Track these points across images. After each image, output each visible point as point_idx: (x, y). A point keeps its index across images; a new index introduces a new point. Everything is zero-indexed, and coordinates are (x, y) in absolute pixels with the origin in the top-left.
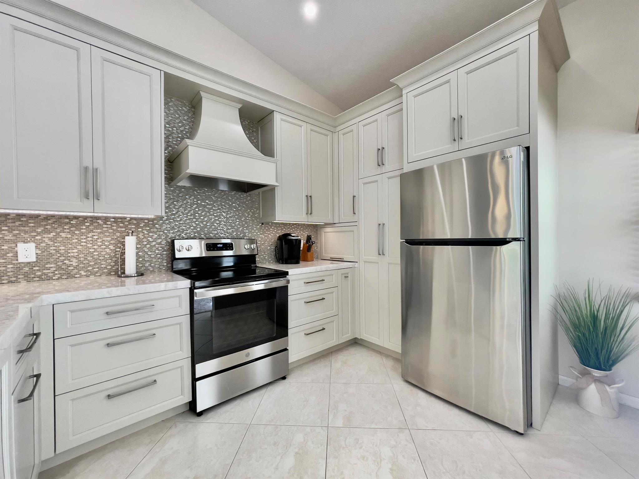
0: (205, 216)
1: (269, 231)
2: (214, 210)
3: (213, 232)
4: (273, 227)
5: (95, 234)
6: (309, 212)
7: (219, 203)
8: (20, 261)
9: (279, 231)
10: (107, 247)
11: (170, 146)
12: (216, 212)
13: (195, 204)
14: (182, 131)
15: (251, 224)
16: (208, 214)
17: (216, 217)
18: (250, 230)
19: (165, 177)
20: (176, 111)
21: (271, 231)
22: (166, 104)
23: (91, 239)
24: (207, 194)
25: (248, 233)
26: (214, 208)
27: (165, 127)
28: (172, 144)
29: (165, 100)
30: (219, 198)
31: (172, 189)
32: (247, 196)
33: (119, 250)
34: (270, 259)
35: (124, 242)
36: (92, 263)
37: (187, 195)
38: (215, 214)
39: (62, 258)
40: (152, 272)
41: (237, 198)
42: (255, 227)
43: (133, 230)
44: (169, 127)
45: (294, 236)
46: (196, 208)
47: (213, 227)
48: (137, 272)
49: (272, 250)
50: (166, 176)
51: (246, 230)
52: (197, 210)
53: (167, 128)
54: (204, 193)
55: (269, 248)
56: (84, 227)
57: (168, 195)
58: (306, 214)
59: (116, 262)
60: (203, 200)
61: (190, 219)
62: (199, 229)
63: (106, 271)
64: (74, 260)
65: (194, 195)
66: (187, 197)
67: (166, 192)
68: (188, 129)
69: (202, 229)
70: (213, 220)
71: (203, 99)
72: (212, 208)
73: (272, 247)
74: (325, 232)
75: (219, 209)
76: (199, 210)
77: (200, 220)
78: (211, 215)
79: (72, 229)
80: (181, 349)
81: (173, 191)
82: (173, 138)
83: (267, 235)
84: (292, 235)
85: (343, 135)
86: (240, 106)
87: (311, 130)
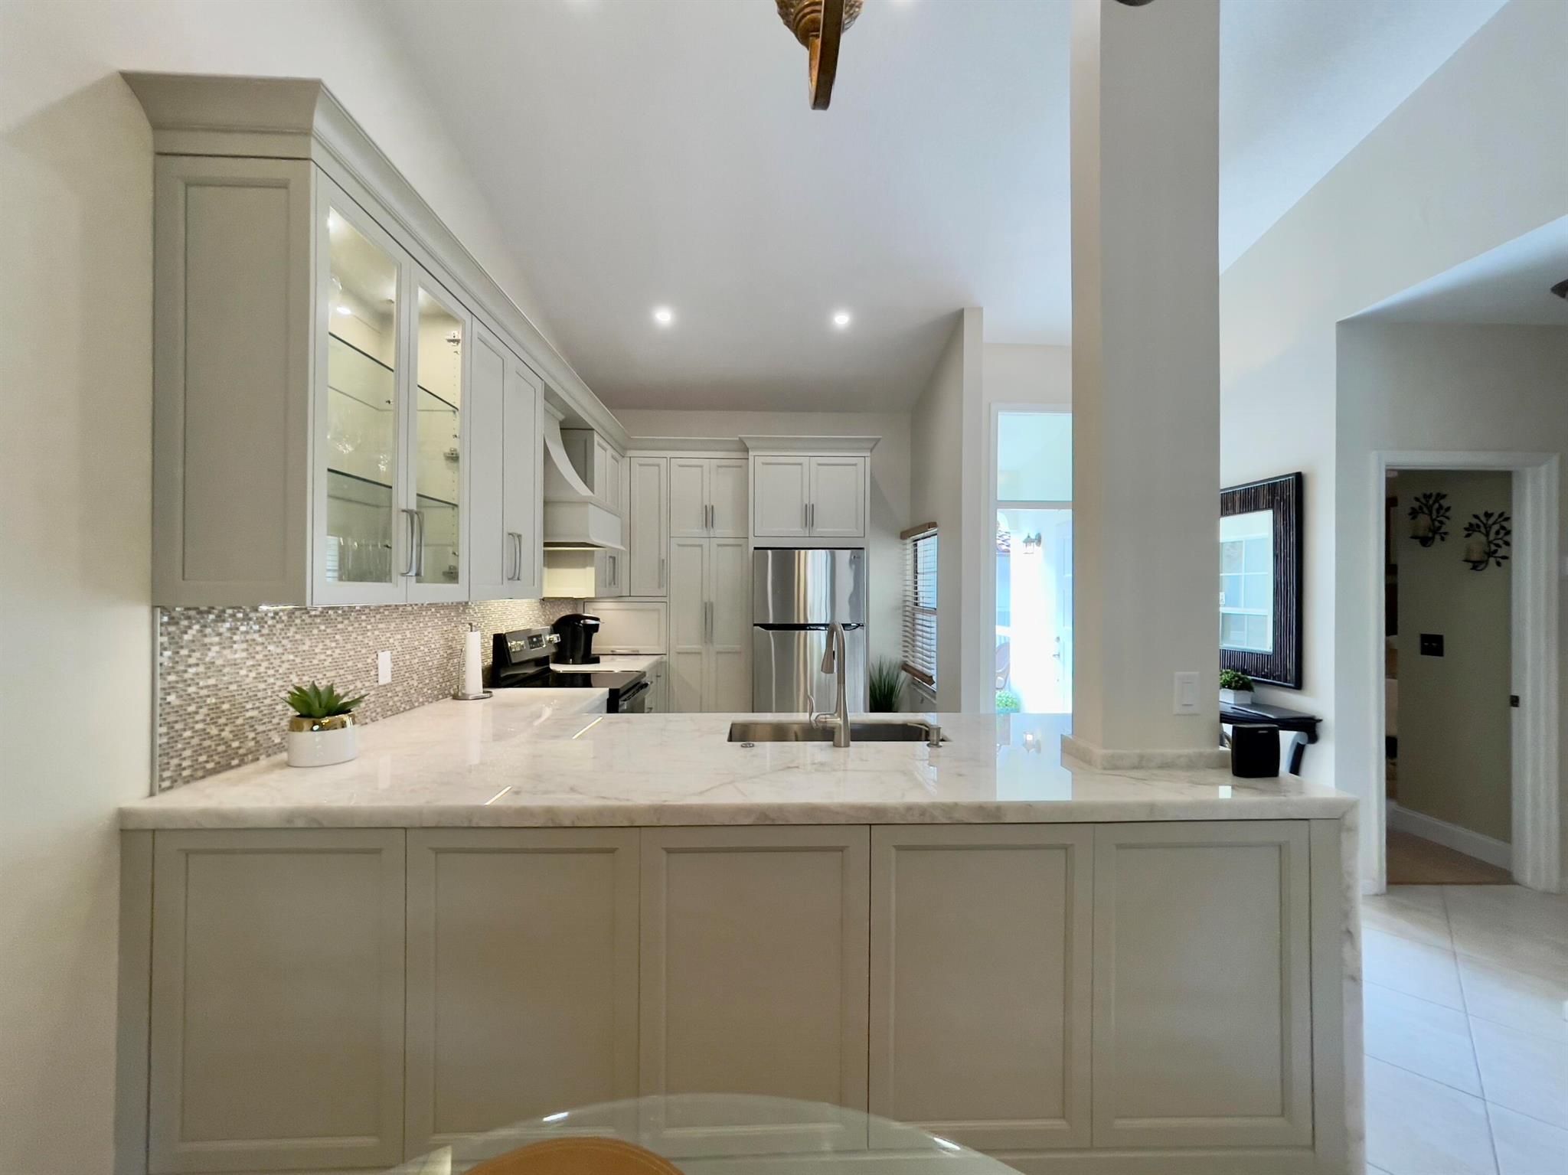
10: (438, 652)
23: (427, 639)
39: (407, 674)
45: (593, 620)
74: (594, 610)
85: (640, 465)
86: (562, 418)
87: (612, 456)
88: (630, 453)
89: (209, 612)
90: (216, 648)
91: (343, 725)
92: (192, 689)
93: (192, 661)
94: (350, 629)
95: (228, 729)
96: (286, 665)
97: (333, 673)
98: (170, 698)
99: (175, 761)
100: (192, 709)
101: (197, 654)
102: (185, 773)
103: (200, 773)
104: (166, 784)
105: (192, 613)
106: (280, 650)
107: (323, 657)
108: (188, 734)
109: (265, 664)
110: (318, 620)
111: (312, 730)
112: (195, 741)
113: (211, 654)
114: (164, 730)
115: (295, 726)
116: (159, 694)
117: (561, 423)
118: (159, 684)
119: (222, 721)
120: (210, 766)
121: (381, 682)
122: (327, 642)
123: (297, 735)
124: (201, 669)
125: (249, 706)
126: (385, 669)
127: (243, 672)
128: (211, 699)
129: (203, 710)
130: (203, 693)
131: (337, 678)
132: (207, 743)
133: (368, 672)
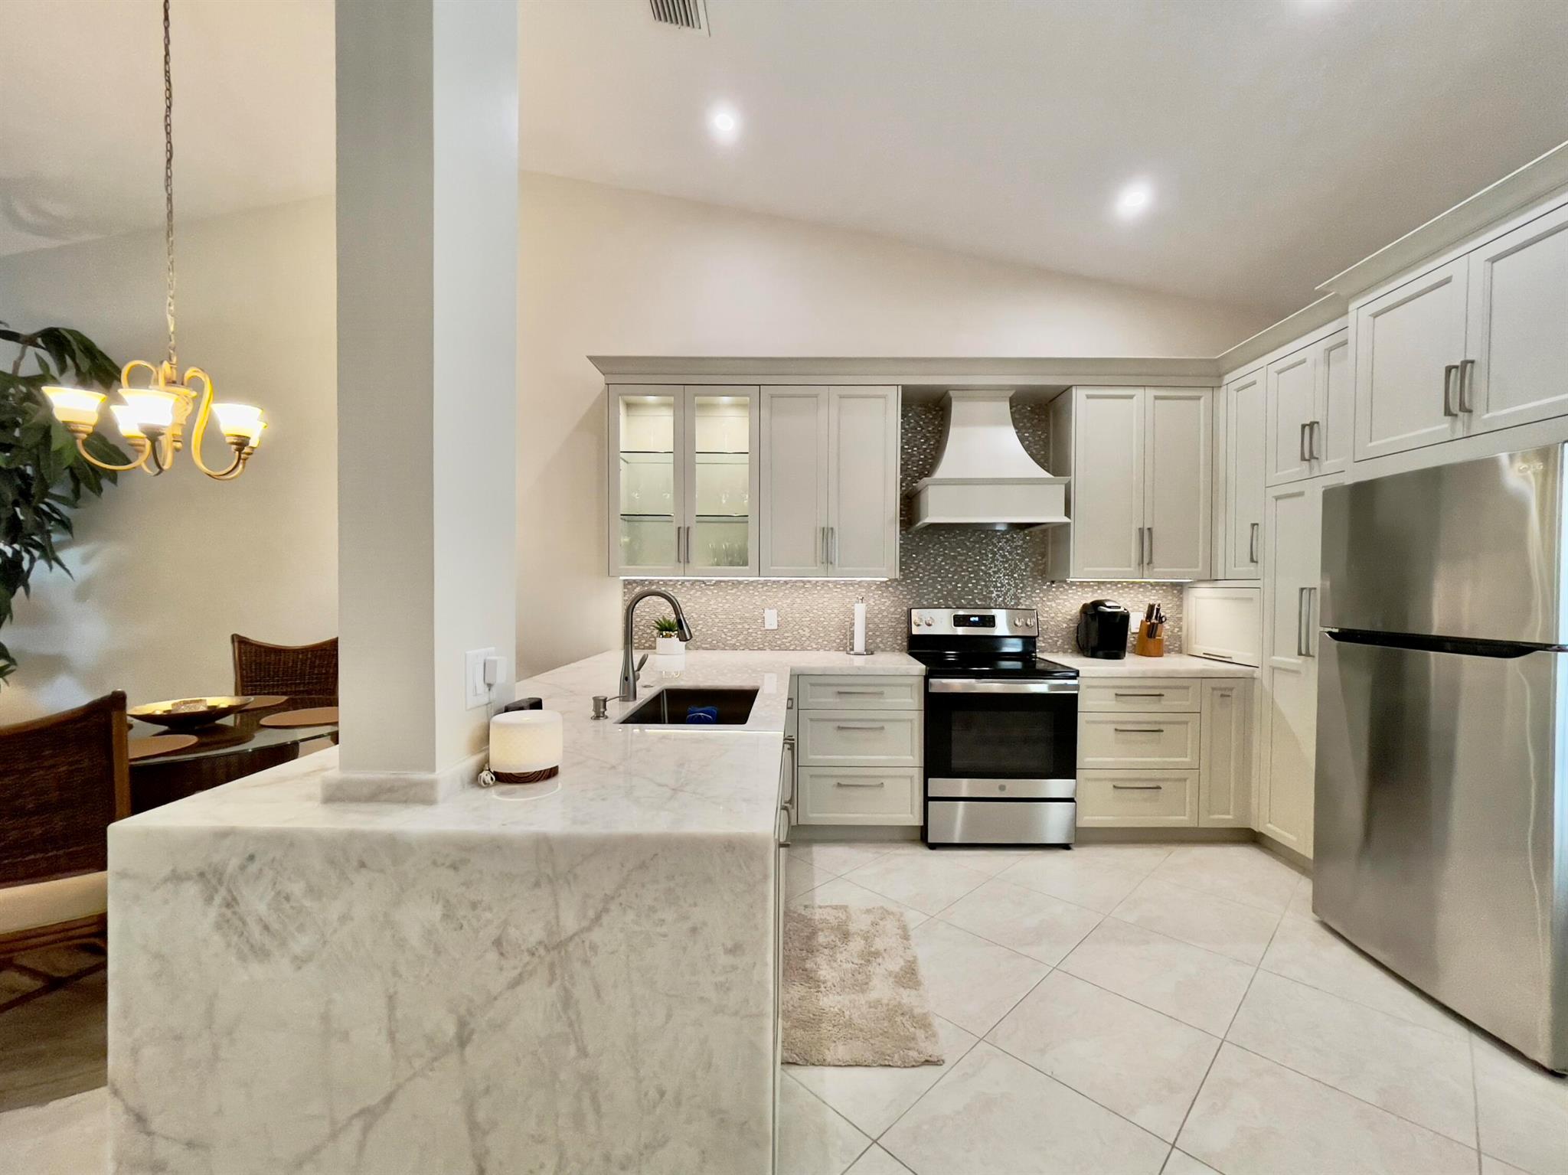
0: (955, 573)
1: (1067, 595)
2: (969, 563)
3: (966, 597)
4: (1074, 588)
5: (825, 600)
6: (1146, 560)
7: (976, 551)
8: (766, 628)
9: (1088, 593)
10: (837, 616)
11: (909, 475)
12: (971, 566)
13: (941, 555)
14: (925, 450)
15: (1030, 583)
16: (960, 570)
17: (971, 573)
18: (1029, 593)
19: (901, 521)
20: (917, 422)
21: (1070, 595)
22: (903, 416)
23: (821, 605)
24: (959, 538)
25: (1024, 599)
26: (968, 560)
27: (902, 448)
28: (911, 472)
29: (902, 411)
30: (977, 543)
31: (910, 536)
32: (1026, 535)
33: (848, 619)
34: (1066, 647)
35: (854, 610)
36: (822, 635)
37: (930, 542)
38: (970, 569)
39: (797, 627)
40: (883, 650)
41: (1008, 540)
42: (1038, 587)
43: (863, 594)
44: (908, 449)
45: (1110, 607)
46: (942, 561)
47: (967, 589)
48: (866, 650)
49: (1072, 629)
50: (902, 518)
51: (1021, 593)
52: (943, 563)
53: (906, 451)
54: (954, 537)
55: (1065, 625)
56: (816, 592)
57: (904, 546)
58: (1139, 565)
59: (845, 635)
60: (953, 549)
61: (933, 578)
62: (945, 593)
63: (835, 644)
64: (807, 630)
65: (941, 543)
66: (930, 546)
67: (902, 542)
68: (933, 445)
69: (950, 592)
70: (966, 578)
71: (953, 400)
72: (965, 560)
73: (1071, 625)
74: (1196, 598)
75: (976, 560)
76: (946, 564)
77: (947, 579)
78: (963, 571)
79: (806, 594)
80: (912, 754)
81: (912, 540)
82: (913, 462)
83: (1062, 601)
84: (1108, 604)
85: (1238, 390)
86: (1011, 393)
87: (1156, 398)
94: (739, 594)
117: (1012, 399)
121: (768, 627)
126: (771, 620)
127: (663, 608)
128: (647, 618)
129: (644, 622)
130: (644, 614)
131: (727, 621)
132: (645, 635)
133: (756, 620)
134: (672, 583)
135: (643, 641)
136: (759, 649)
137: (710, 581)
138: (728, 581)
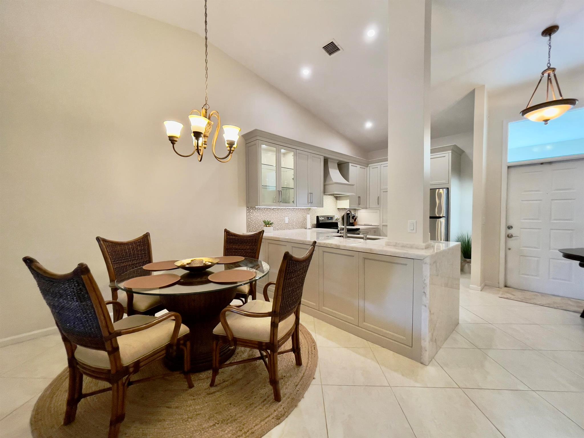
39: (292, 222)
58: (358, 205)
59: (303, 224)
64: (295, 223)
71: (328, 161)
85: (373, 168)
86: (338, 162)
87: (360, 168)
88: (369, 165)
89: (254, 208)
90: (255, 213)
91: (270, 226)
92: (252, 219)
93: (252, 215)
94: (279, 212)
95: (257, 225)
96: (266, 217)
97: (275, 220)
98: (249, 220)
99: (250, 229)
100: (252, 222)
101: (252, 214)
102: (251, 231)
103: (253, 231)
104: (248, 231)
105: (252, 208)
106: (265, 215)
107: (273, 217)
108: (251, 225)
109: (262, 217)
110: (272, 210)
111: (267, 226)
112: (252, 226)
113: (254, 214)
114: (248, 224)
115: (264, 226)
116: (247, 219)
117: (337, 163)
118: (247, 217)
119: (256, 224)
120: (254, 230)
121: (286, 223)
122: (274, 214)
123: (264, 227)
124: (253, 216)
125: (260, 223)
126: (287, 220)
127: (259, 217)
128: (254, 221)
129: (253, 222)
130: (253, 220)
131: (276, 221)
132: (254, 227)
133: (283, 220)
134: (261, 209)
135: (253, 229)
136: (284, 229)
137: (271, 208)
138: (276, 208)
